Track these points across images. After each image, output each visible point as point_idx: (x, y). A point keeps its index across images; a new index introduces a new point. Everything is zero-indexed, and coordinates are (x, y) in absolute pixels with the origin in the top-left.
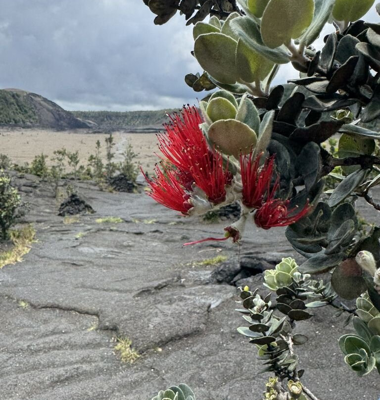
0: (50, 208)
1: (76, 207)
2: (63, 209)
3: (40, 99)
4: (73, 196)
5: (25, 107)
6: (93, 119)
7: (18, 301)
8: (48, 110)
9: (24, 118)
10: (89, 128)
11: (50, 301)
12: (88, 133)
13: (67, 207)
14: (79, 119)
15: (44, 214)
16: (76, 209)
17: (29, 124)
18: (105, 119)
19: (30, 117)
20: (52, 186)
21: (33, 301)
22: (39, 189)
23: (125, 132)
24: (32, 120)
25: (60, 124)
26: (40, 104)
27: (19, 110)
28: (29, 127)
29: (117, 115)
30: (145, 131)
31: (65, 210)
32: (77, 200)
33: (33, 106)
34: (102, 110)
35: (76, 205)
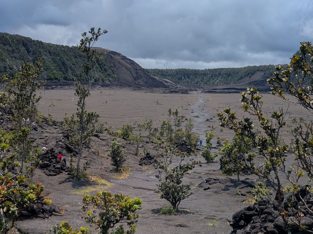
0: (134, 161)
1: (149, 161)
2: (141, 161)
3: (119, 58)
4: (148, 154)
5: (105, 65)
6: (170, 78)
7: (129, 186)
8: (127, 68)
9: (103, 77)
10: (166, 87)
11: (140, 187)
12: (164, 92)
13: (144, 161)
14: (156, 77)
15: (131, 164)
16: (149, 162)
17: (107, 82)
18: (183, 78)
19: (109, 75)
20: (135, 147)
21: (134, 186)
22: (126, 148)
23: (203, 92)
24: (111, 79)
25: (137, 82)
26: (119, 63)
27: (99, 69)
28: (107, 86)
29: (196, 73)
30: (226, 91)
31: (142, 162)
32: (150, 157)
33: (112, 65)
34: (181, 68)
35: (149, 159)
